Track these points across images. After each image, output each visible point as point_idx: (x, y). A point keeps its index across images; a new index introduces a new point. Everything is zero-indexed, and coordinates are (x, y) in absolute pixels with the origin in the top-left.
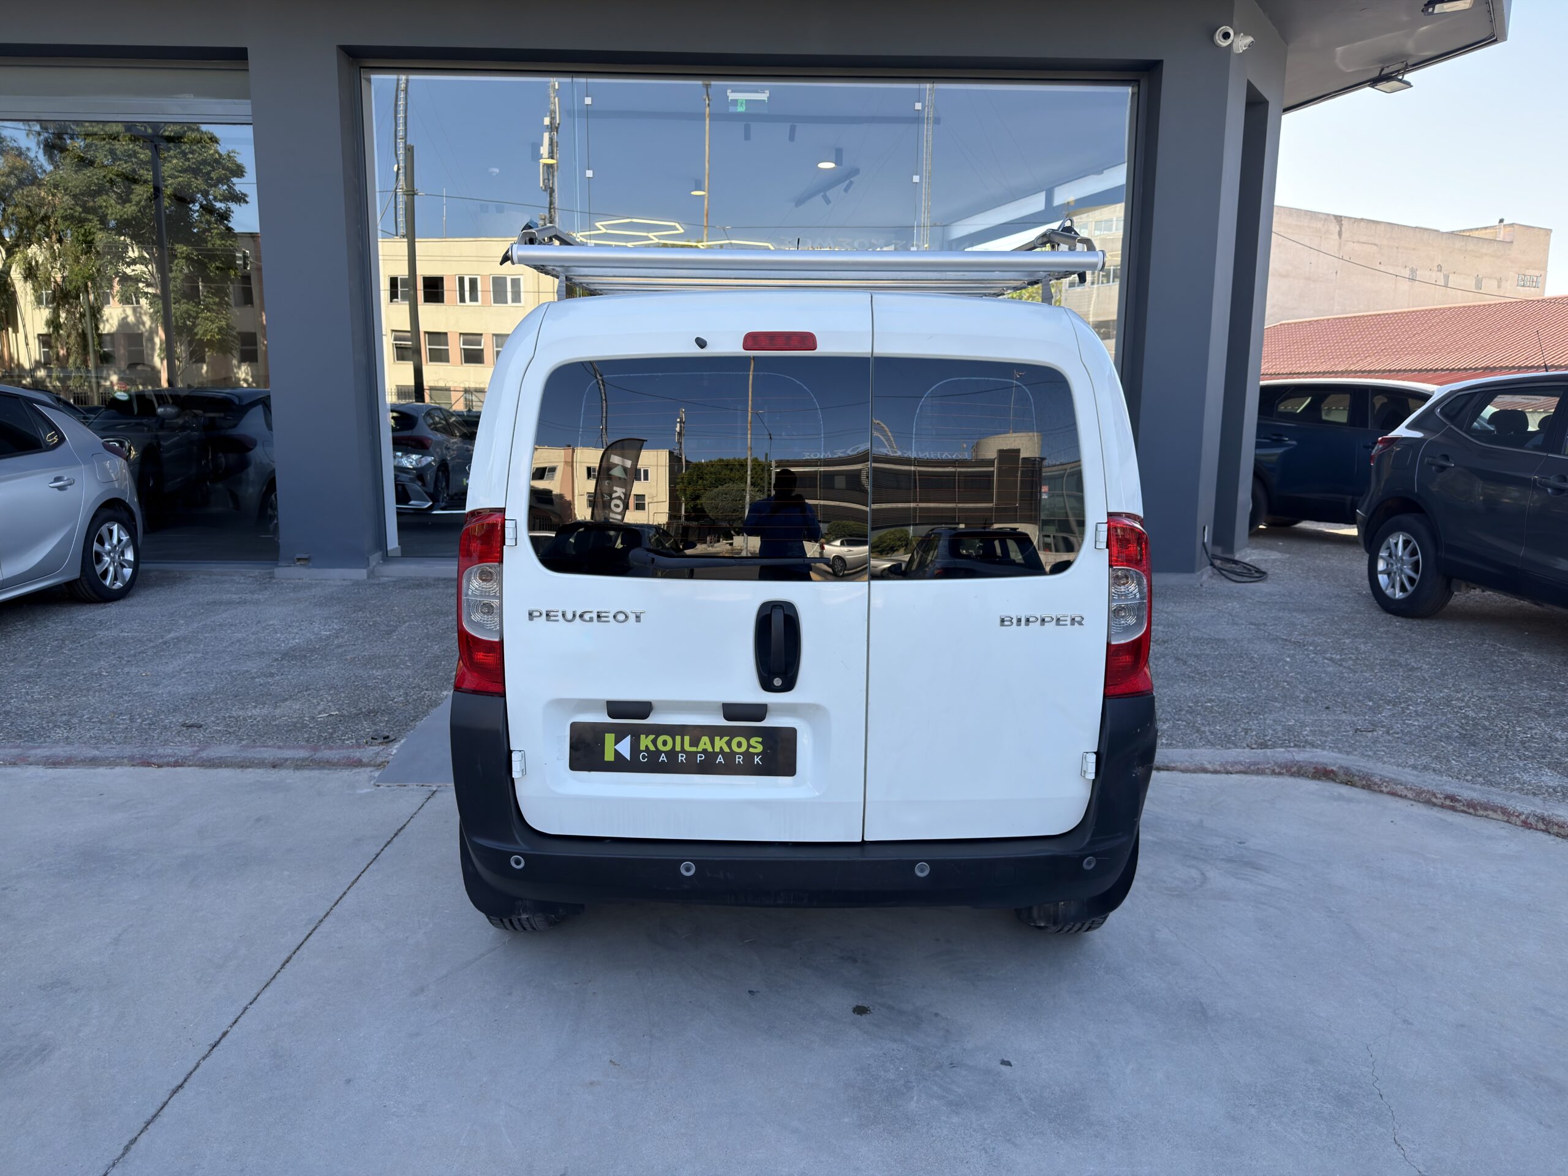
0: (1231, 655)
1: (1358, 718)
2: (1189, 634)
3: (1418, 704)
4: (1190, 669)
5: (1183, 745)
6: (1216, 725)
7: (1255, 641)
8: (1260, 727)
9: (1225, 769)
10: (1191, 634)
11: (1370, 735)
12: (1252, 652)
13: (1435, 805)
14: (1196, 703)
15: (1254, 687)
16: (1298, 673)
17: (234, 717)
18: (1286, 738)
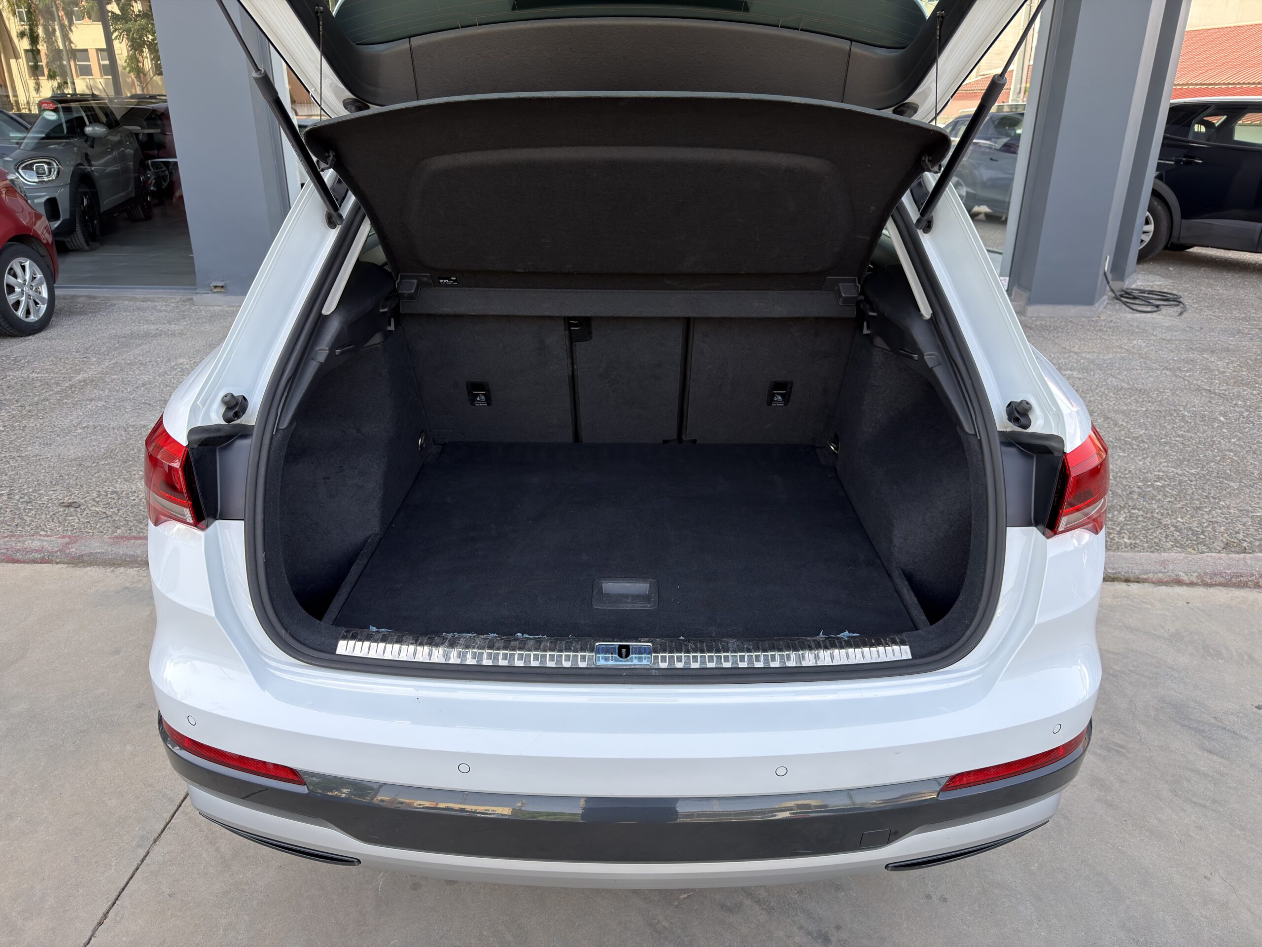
0: (1160, 411)
2: (1106, 382)
4: (1123, 432)
5: (1150, 548)
6: (1177, 517)
7: (1177, 393)
8: (1227, 519)
9: (1203, 580)
10: (1109, 381)
12: (1181, 409)
14: (1145, 480)
16: (1239, 439)
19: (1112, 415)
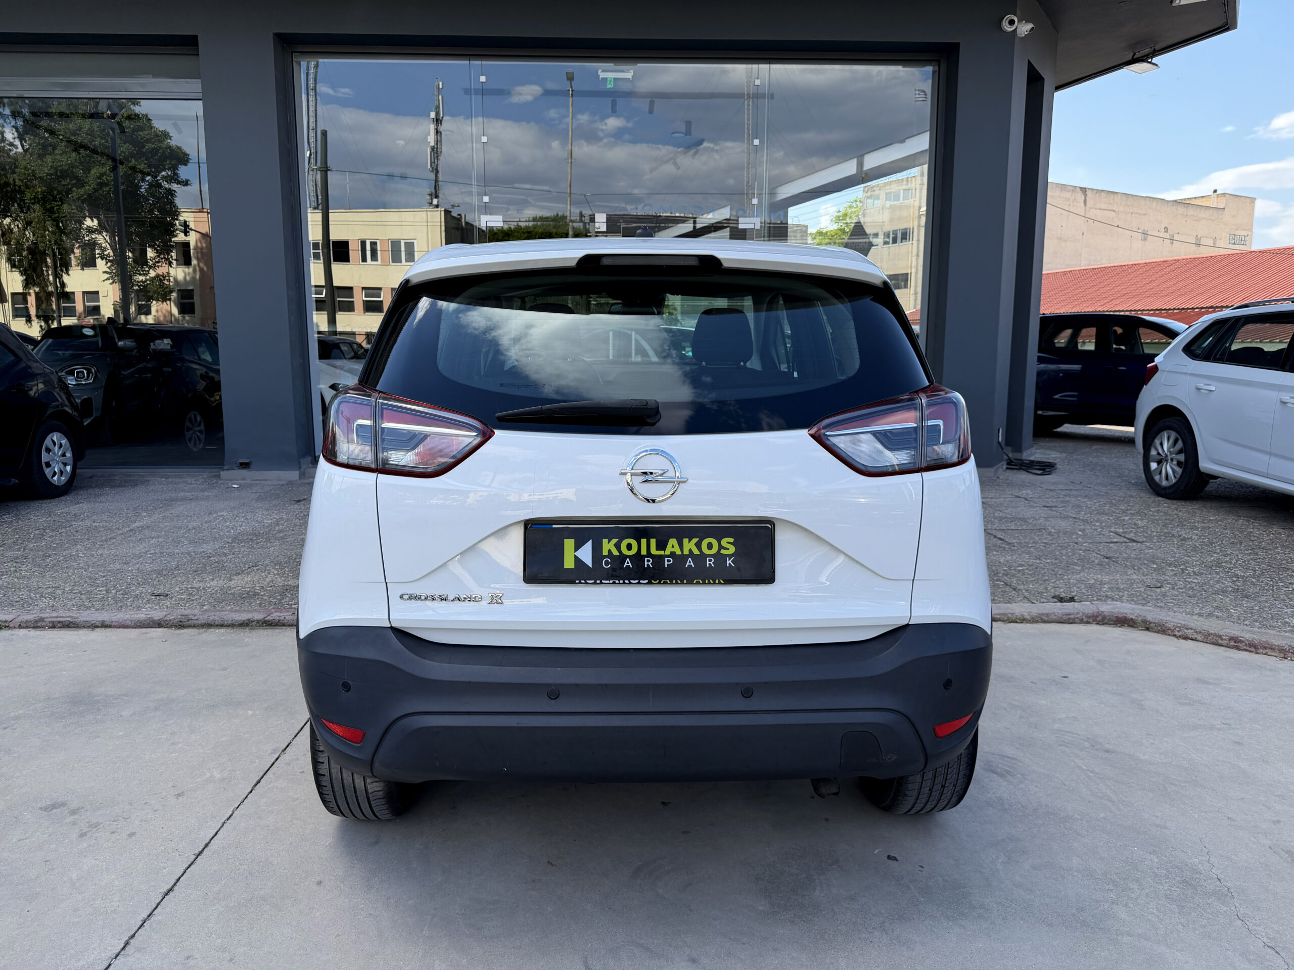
0: (1033, 530)
1: (1146, 577)
2: (994, 514)
3: (1193, 566)
4: (1000, 541)
6: (1029, 585)
7: (1050, 519)
8: (1066, 585)
9: (1042, 619)
10: (996, 514)
11: (1158, 590)
12: (1050, 528)
13: (1221, 645)
14: (1010, 567)
15: (1056, 555)
16: (1090, 544)
17: (195, 588)
18: (1090, 593)
19: (994, 532)
